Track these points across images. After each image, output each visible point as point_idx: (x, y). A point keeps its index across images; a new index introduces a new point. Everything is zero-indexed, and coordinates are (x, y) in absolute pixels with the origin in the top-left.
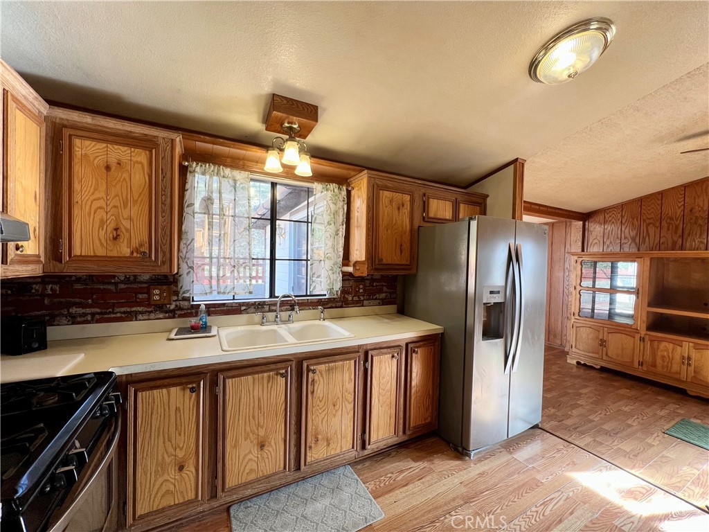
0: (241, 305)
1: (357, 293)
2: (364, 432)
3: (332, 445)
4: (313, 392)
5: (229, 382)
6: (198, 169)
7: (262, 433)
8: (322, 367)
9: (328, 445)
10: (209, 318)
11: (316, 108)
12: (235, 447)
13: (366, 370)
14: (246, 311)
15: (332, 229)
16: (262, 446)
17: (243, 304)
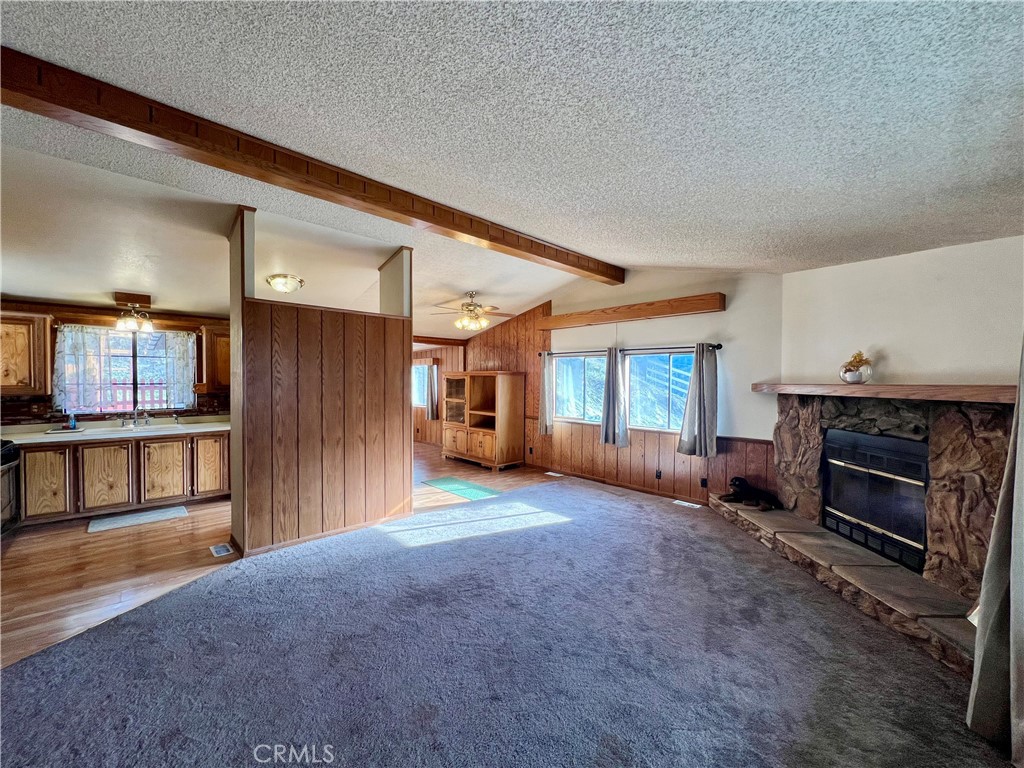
0: (105, 415)
1: (211, 406)
2: (192, 485)
3: (166, 491)
4: (149, 459)
5: (86, 451)
6: (66, 329)
7: (111, 479)
8: (156, 445)
9: (163, 490)
10: (78, 424)
11: (149, 297)
12: (92, 485)
13: (192, 448)
14: (109, 419)
15: (182, 363)
16: (111, 487)
17: (108, 414)
